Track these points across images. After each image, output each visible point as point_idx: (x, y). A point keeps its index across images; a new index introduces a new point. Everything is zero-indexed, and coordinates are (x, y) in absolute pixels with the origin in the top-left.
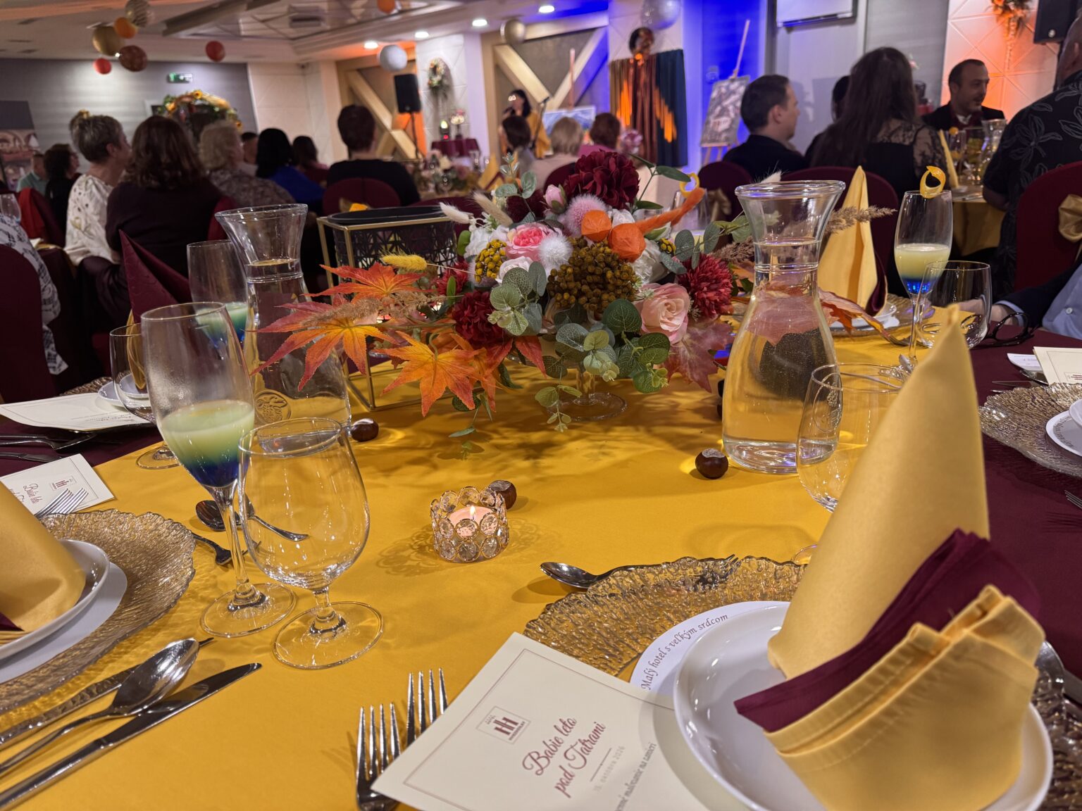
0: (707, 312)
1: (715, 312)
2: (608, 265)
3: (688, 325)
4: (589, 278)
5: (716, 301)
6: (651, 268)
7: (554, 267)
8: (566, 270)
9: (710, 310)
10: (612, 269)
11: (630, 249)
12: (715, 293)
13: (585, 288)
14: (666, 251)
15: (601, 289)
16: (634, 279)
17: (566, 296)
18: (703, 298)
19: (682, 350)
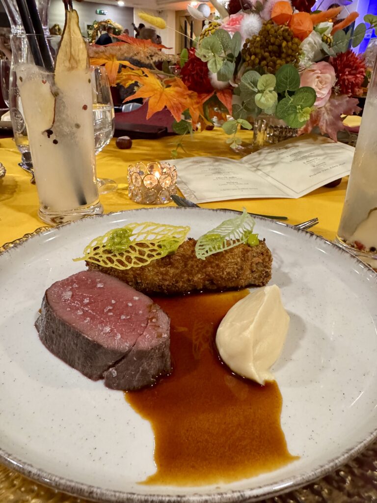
0: (344, 90)
1: (350, 91)
2: (284, 39)
3: (330, 97)
4: (270, 47)
5: (352, 82)
6: (313, 53)
7: (248, 37)
8: (255, 39)
9: (347, 88)
10: (287, 41)
11: (301, 28)
12: (353, 76)
13: (267, 54)
14: (327, 42)
15: (277, 57)
16: (300, 52)
17: (253, 57)
18: (344, 79)
19: (323, 112)
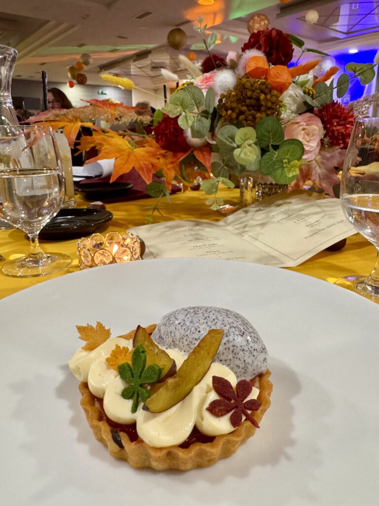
0: (335, 142)
1: (341, 142)
2: (262, 92)
3: (320, 150)
4: (248, 101)
5: (342, 133)
6: (296, 105)
7: (223, 92)
8: (230, 94)
9: (337, 139)
10: (266, 94)
11: (279, 80)
12: (342, 127)
13: (244, 108)
14: (309, 94)
15: (256, 111)
16: (281, 104)
17: (229, 112)
18: (333, 130)
19: (314, 165)
